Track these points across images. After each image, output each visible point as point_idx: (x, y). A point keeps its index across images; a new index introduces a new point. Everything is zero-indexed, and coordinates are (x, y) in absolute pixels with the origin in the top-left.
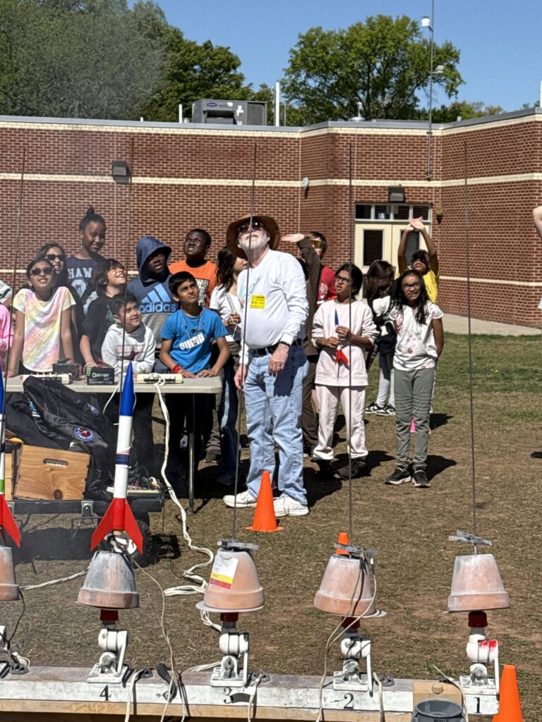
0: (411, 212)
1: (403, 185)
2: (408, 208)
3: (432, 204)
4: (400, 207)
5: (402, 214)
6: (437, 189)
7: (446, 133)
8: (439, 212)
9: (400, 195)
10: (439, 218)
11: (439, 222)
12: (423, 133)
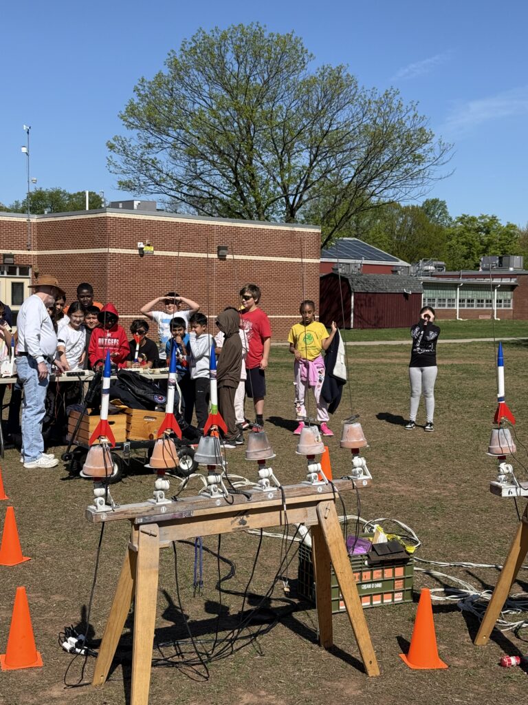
0: (18, 270)
1: (13, 253)
2: (16, 268)
3: (31, 266)
4: (9, 267)
5: (12, 272)
6: (34, 256)
7: (39, 221)
8: (37, 271)
9: (11, 259)
10: (36, 275)
11: (36, 277)
12: (25, 220)
